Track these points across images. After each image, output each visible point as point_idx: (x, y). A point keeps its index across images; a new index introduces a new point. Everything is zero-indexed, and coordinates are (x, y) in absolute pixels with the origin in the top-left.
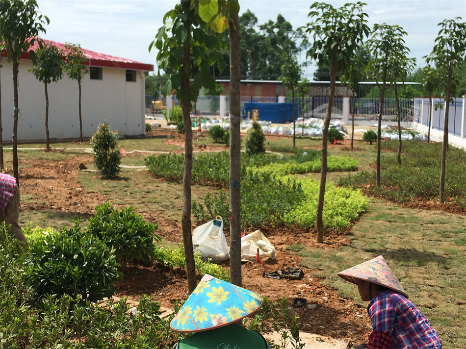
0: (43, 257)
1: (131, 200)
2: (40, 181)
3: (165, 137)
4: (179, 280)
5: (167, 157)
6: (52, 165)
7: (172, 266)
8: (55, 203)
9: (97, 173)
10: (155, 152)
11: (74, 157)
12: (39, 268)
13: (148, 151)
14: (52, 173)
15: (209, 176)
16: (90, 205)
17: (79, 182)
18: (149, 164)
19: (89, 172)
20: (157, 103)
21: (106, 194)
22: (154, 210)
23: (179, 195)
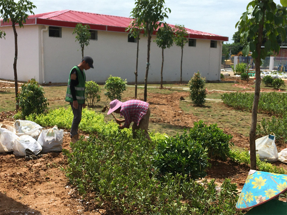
0: (164, 150)
1: (212, 120)
2: (157, 106)
3: (233, 82)
4: (244, 171)
5: (235, 94)
6: (164, 97)
7: (240, 162)
8: (166, 119)
9: (191, 102)
10: (226, 91)
11: (176, 93)
12: (162, 157)
13: (222, 91)
14: (164, 101)
15: (264, 107)
16: (187, 121)
17: (180, 108)
18: (224, 98)
19: (186, 102)
20: (228, 61)
21: (196, 116)
22: (227, 127)
23: (243, 118)
